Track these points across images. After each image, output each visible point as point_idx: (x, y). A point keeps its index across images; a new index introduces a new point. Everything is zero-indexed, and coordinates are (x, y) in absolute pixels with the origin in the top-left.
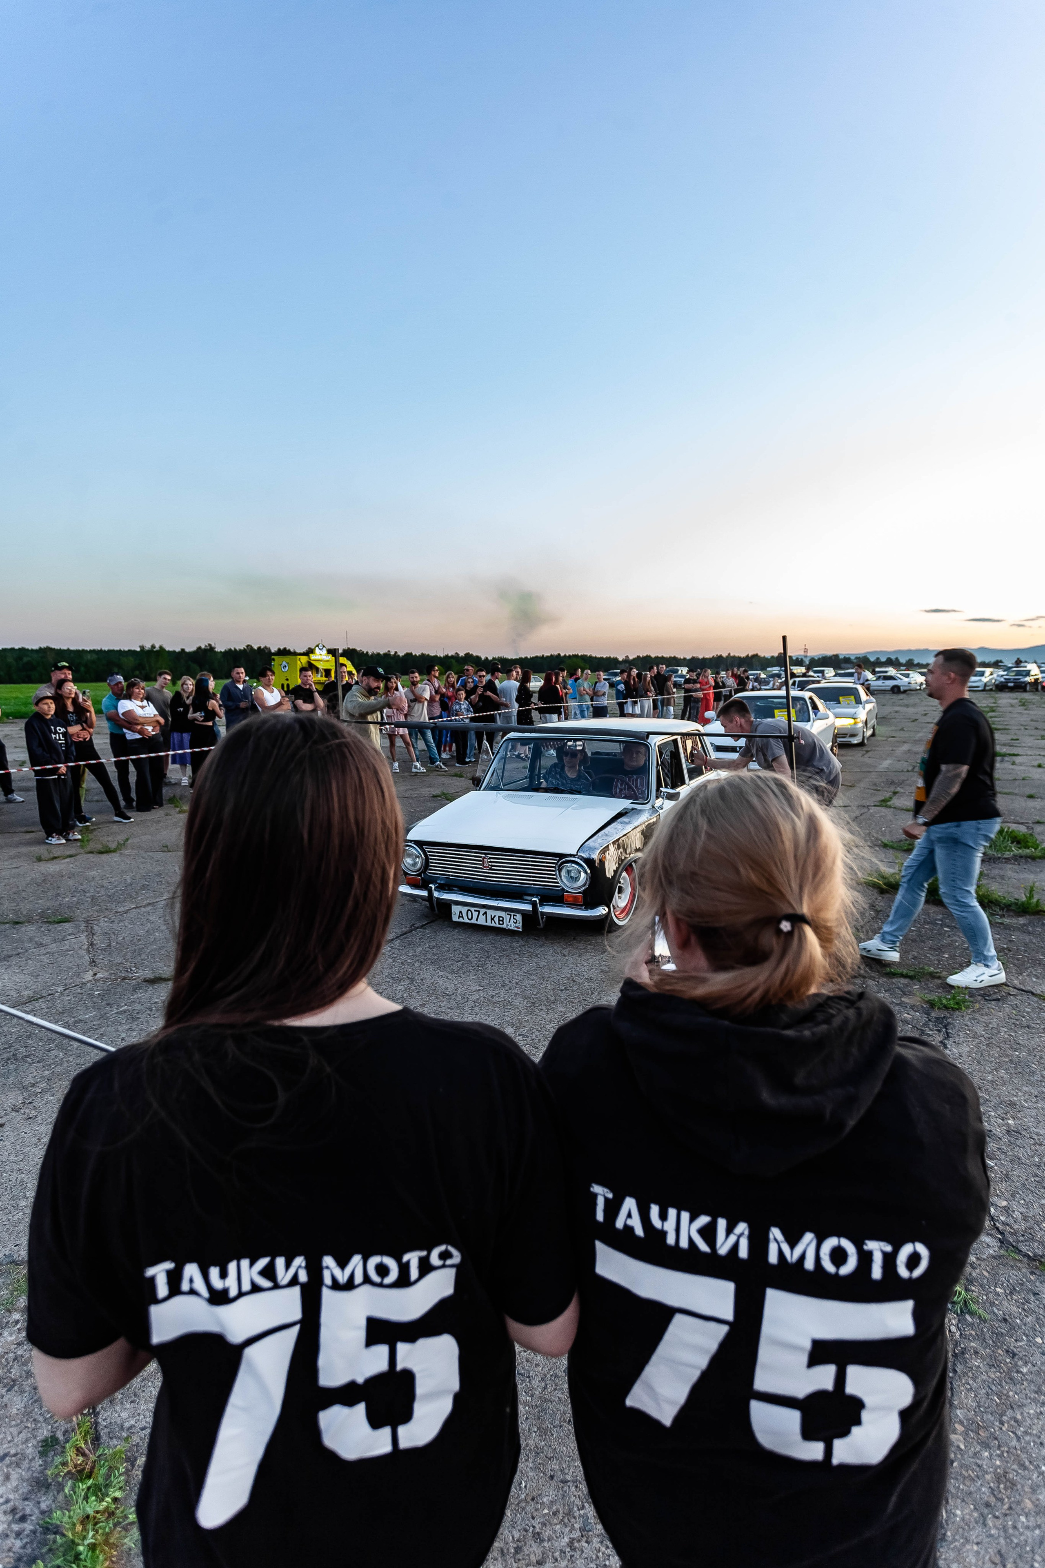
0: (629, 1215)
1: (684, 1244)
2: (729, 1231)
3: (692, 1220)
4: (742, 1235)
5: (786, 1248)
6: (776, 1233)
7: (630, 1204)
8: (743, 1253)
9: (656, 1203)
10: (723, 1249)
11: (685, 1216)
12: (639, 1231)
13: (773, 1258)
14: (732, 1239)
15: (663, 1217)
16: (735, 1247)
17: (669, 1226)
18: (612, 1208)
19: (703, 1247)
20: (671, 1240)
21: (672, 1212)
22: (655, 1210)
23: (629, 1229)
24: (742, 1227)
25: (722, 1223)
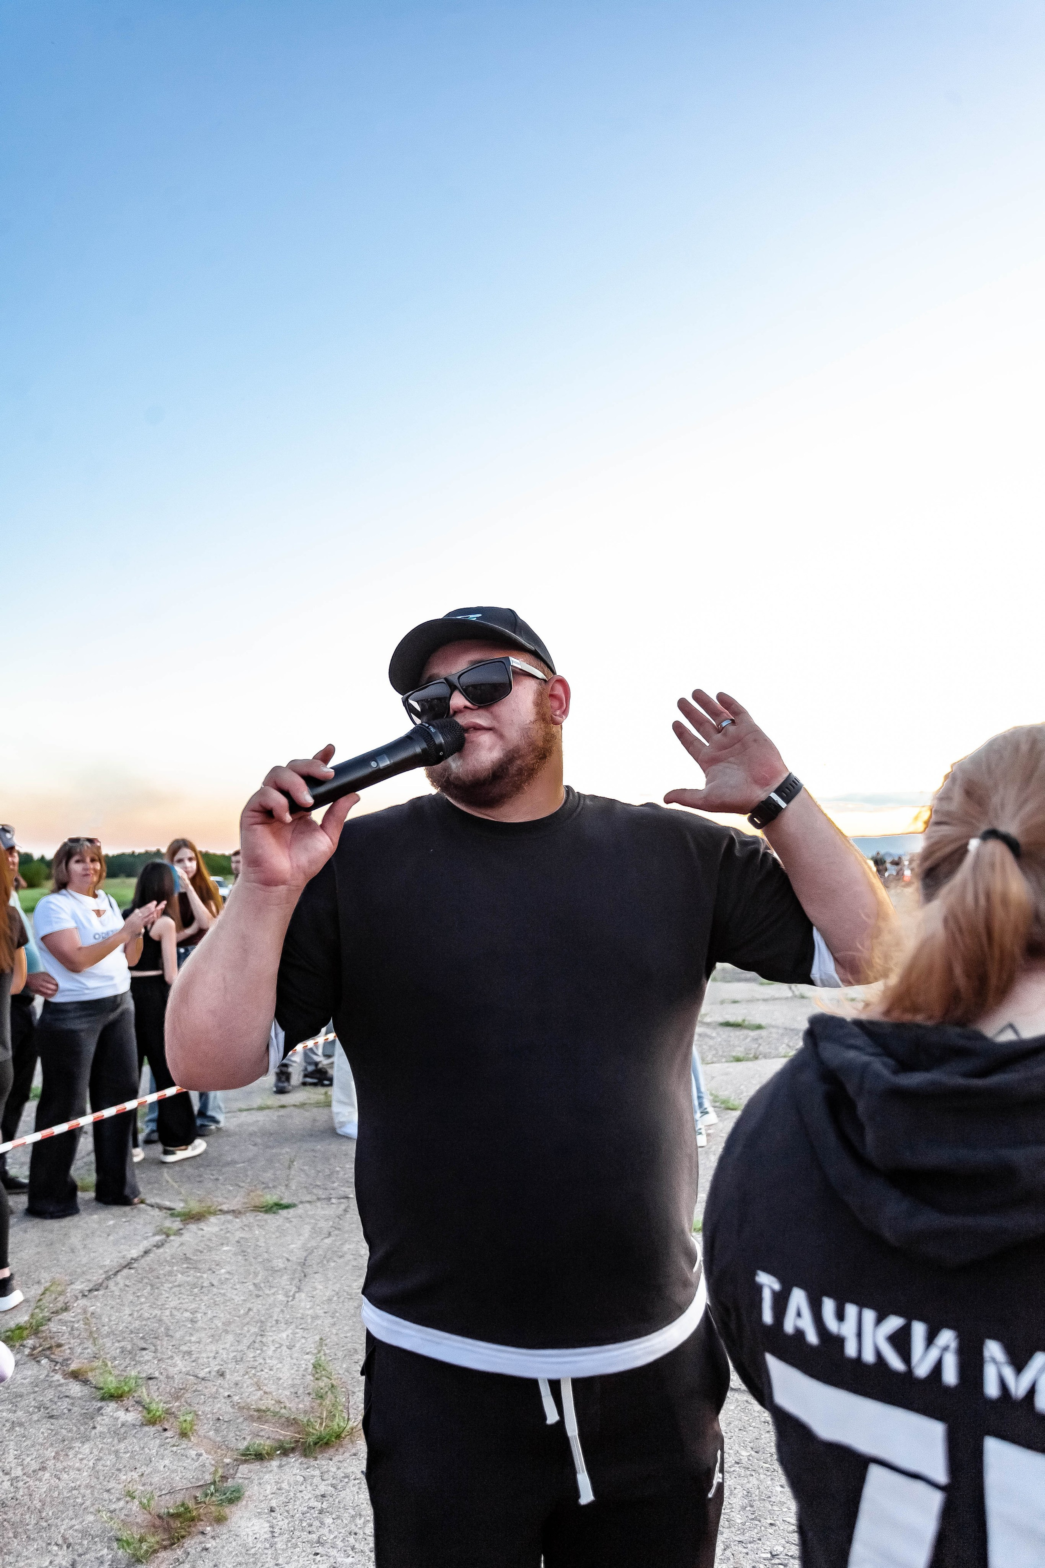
0: (799, 1314)
1: (869, 1357)
2: (930, 1339)
3: (879, 1320)
4: (946, 1349)
5: (1008, 1373)
6: (993, 1349)
7: (798, 1298)
8: (950, 1376)
9: (829, 1296)
10: (922, 1370)
11: (869, 1316)
12: (812, 1338)
13: (992, 1389)
14: (934, 1354)
15: (840, 1316)
16: (938, 1368)
17: (848, 1330)
18: (781, 1302)
19: (895, 1363)
20: (851, 1350)
21: (851, 1310)
22: (829, 1306)
23: (800, 1334)
24: (947, 1337)
25: (919, 1330)
